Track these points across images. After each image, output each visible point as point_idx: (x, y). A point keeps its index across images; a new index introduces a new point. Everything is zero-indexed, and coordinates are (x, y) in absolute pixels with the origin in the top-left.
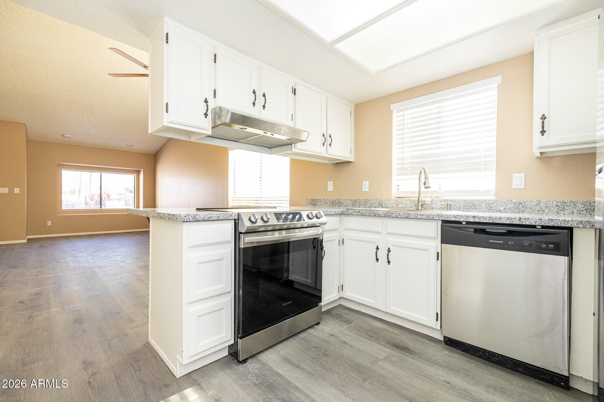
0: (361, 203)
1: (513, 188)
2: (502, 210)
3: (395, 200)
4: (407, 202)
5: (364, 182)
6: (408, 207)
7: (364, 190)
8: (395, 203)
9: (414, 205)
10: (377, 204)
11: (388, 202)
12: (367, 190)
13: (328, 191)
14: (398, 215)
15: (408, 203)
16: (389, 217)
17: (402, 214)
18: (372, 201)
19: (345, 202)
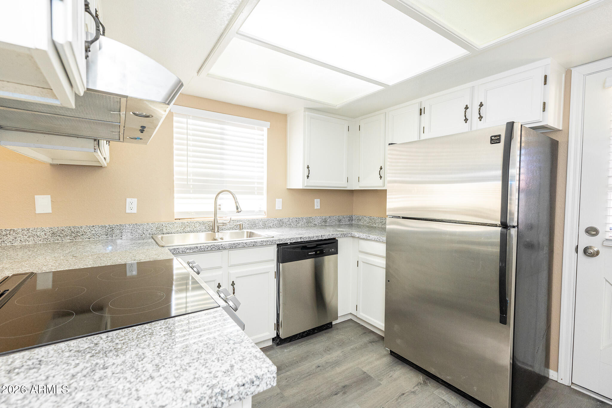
0: (124, 230)
1: (276, 209)
2: (271, 226)
3: (180, 223)
4: (196, 224)
5: (128, 200)
6: (197, 230)
7: (128, 211)
8: (181, 226)
9: (204, 227)
10: (154, 229)
11: (171, 226)
12: (135, 211)
13: (37, 212)
14: (245, 244)
15: (198, 226)
16: (236, 247)
17: (249, 243)
18: (145, 226)
19: (89, 230)
